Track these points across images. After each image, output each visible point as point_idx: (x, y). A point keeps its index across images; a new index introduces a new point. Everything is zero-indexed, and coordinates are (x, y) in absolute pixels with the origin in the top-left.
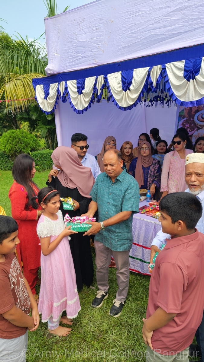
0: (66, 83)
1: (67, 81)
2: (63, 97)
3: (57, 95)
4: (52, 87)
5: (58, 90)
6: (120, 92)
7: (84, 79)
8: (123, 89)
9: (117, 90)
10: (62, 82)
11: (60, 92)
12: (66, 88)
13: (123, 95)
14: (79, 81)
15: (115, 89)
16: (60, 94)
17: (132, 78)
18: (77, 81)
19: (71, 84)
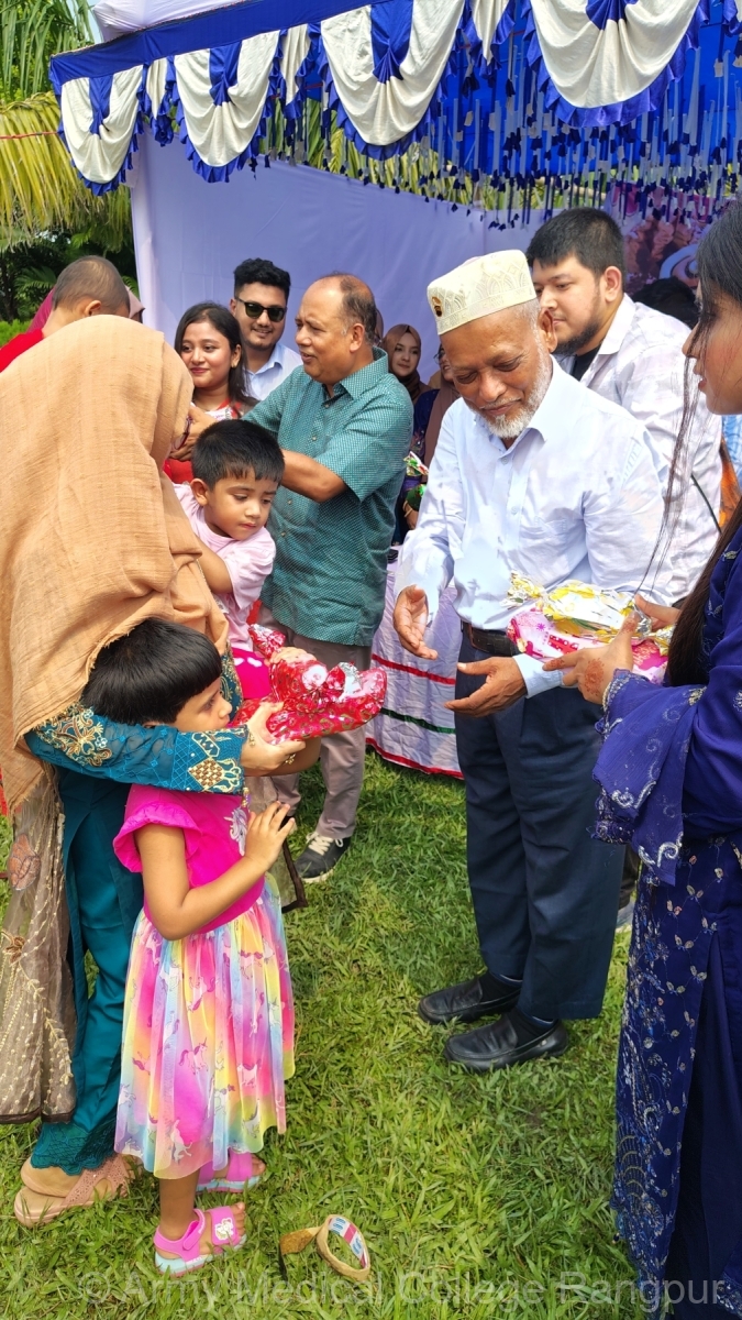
0: (171, 63)
1: (176, 57)
2: (161, 121)
3: (139, 114)
4: (119, 83)
5: (142, 94)
6: (367, 87)
7: (236, 45)
8: (377, 74)
9: (355, 79)
10: (156, 62)
11: (150, 102)
12: (171, 85)
13: (378, 97)
14: (217, 53)
15: (349, 77)
16: (150, 110)
17: (408, 31)
18: (212, 53)
19: (190, 66)
